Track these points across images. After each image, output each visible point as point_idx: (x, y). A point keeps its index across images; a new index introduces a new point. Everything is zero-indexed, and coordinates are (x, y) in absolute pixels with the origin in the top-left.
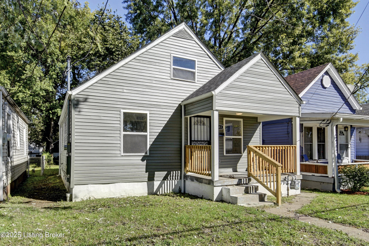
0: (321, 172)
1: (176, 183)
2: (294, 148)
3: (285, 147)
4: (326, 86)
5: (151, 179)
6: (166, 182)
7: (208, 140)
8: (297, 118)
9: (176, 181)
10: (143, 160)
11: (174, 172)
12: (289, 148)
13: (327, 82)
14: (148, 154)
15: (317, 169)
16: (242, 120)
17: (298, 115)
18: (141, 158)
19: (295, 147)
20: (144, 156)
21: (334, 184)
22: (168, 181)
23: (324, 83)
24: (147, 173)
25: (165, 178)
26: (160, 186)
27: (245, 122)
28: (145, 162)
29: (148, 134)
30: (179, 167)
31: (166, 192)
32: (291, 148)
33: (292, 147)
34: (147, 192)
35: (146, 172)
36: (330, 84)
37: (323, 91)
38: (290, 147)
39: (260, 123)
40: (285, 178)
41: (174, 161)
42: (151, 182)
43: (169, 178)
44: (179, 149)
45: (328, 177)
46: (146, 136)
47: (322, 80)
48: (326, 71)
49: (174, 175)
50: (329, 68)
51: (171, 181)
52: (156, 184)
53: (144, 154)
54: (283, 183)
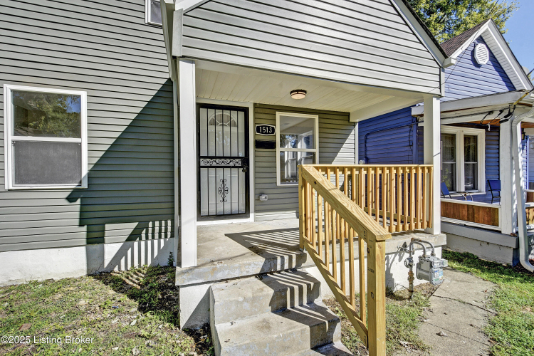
0: (481, 219)
1: (162, 245)
2: (426, 171)
3: (403, 168)
4: (480, 62)
5: (96, 239)
6: (136, 244)
7: (242, 154)
8: (434, 99)
9: (162, 241)
10: (71, 199)
11: (157, 223)
12: (414, 171)
13: (482, 56)
14: (85, 185)
15: (472, 213)
16: (316, 117)
17: (437, 91)
18: (67, 194)
19: (429, 169)
20: (75, 190)
21: (517, 250)
22: (143, 243)
23: (477, 56)
24: (85, 228)
25: (133, 237)
26: (121, 253)
27: (323, 121)
28: (79, 202)
29: (84, 140)
30: (169, 211)
31: (136, 264)
32: (420, 171)
33: (423, 168)
34: (85, 267)
35: (81, 225)
36: (488, 59)
37: (474, 72)
38: (416, 168)
39: (354, 124)
40: (405, 245)
41: (157, 199)
42: (96, 247)
43: (143, 236)
44: (169, 174)
45: (500, 232)
46: (79, 146)
47: (473, 53)
48: (481, 37)
49: (157, 229)
50: (487, 30)
51: (149, 242)
52: (111, 250)
53: (73, 186)
54: (397, 257)
